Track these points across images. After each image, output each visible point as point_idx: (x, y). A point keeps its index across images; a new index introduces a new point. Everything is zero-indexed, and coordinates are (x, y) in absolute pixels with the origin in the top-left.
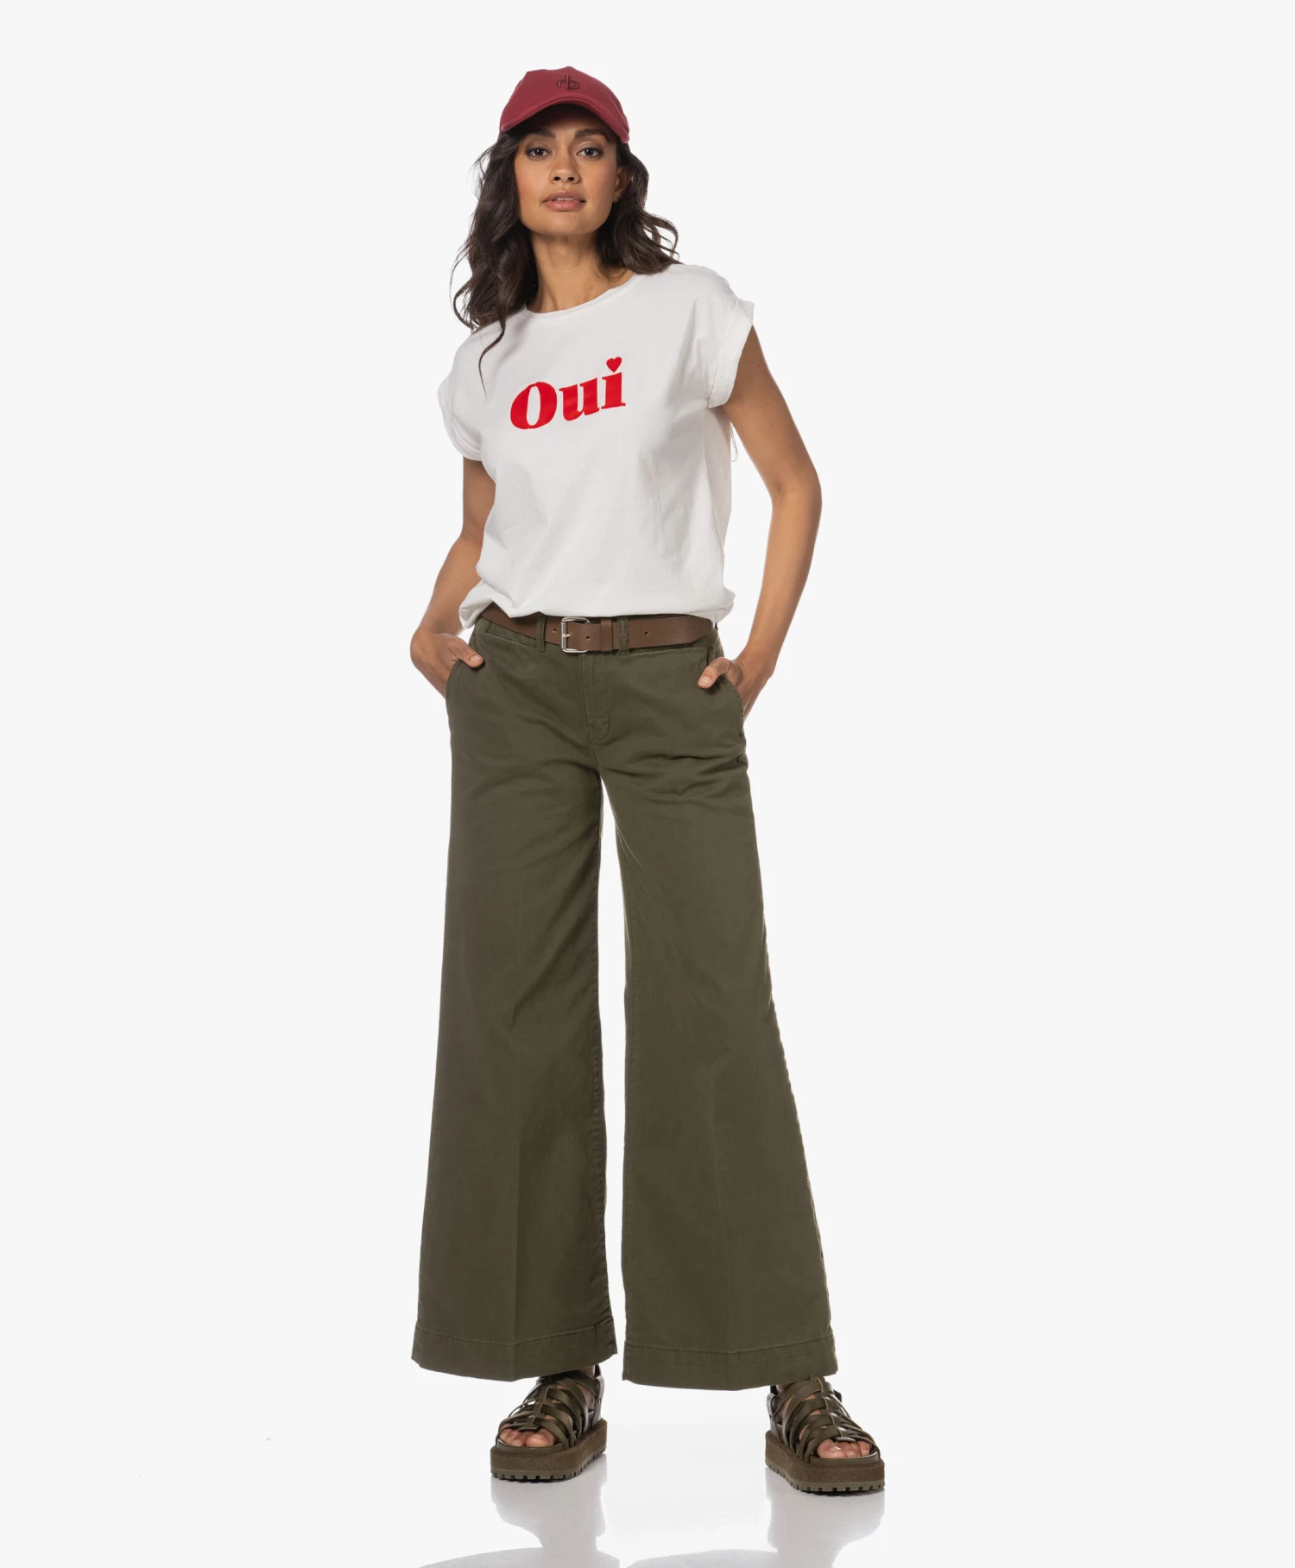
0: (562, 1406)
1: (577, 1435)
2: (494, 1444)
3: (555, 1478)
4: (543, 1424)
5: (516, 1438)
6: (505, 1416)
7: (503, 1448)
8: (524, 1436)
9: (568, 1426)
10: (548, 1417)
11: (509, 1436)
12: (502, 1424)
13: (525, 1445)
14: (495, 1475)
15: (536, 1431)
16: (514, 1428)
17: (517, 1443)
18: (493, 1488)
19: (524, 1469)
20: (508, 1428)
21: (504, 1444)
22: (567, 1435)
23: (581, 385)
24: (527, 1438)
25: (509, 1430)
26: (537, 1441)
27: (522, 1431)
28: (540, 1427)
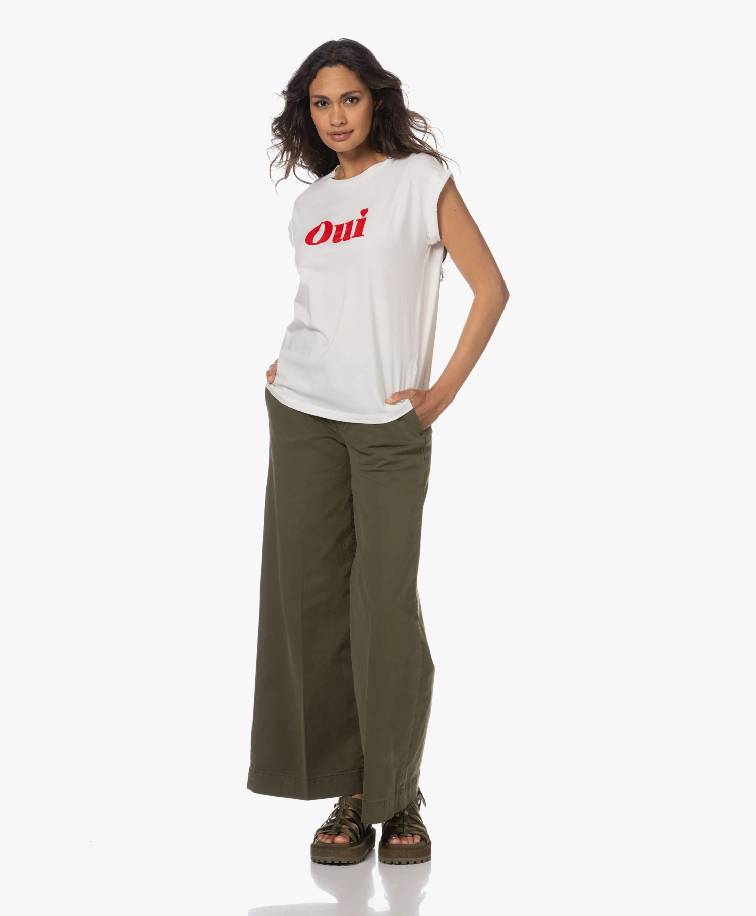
0: (351, 820)
1: (361, 837)
2: (313, 842)
3: (350, 862)
4: (342, 830)
5: (327, 839)
6: (319, 827)
7: (319, 844)
8: (332, 837)
9: (356, 831)
10: (344, 826)
11: (323, 837)
12: (318, 831)
13: (333, 843)
14: (314, 860)
15: (338, 835)
16: (325, 833)
17: (329, 841)
18: (312, 868)
19: (332, 856)
20: (322, 833)
21: (320, 842)
22: (357, 837)
23: (346, 224)
24: (334, 838)
25: (322, 834)
26: (339, 840)
27: (330, 835)
28: (341, 832)
